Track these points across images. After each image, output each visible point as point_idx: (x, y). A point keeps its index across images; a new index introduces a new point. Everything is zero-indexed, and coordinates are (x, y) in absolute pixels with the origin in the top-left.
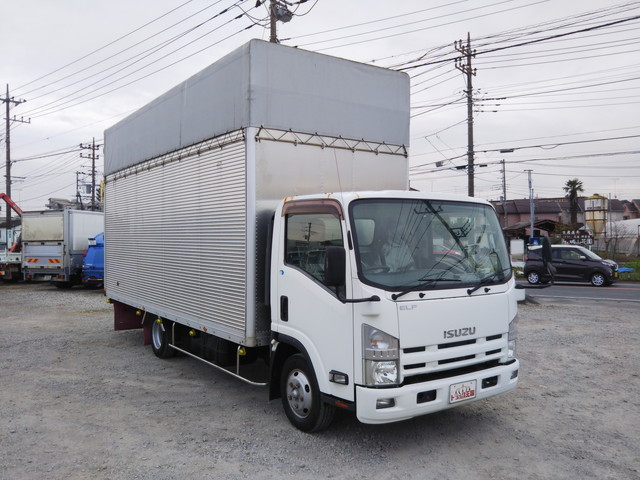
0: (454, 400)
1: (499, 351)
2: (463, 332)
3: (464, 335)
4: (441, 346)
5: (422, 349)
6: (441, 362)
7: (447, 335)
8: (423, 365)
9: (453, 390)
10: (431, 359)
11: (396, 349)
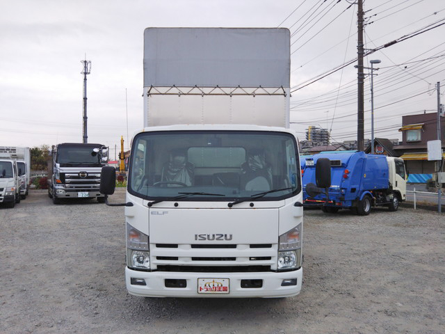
0: (203, 291)
1: (269, 258)
2: (216, 237)
3: (217, 239)
4: (194, 246)
5: (175, 246)
6: (194, 259)
7: (198, 238)
8: (176, 258)
9: (202, 283)
10: (185, 255)
11: (147, 243)
